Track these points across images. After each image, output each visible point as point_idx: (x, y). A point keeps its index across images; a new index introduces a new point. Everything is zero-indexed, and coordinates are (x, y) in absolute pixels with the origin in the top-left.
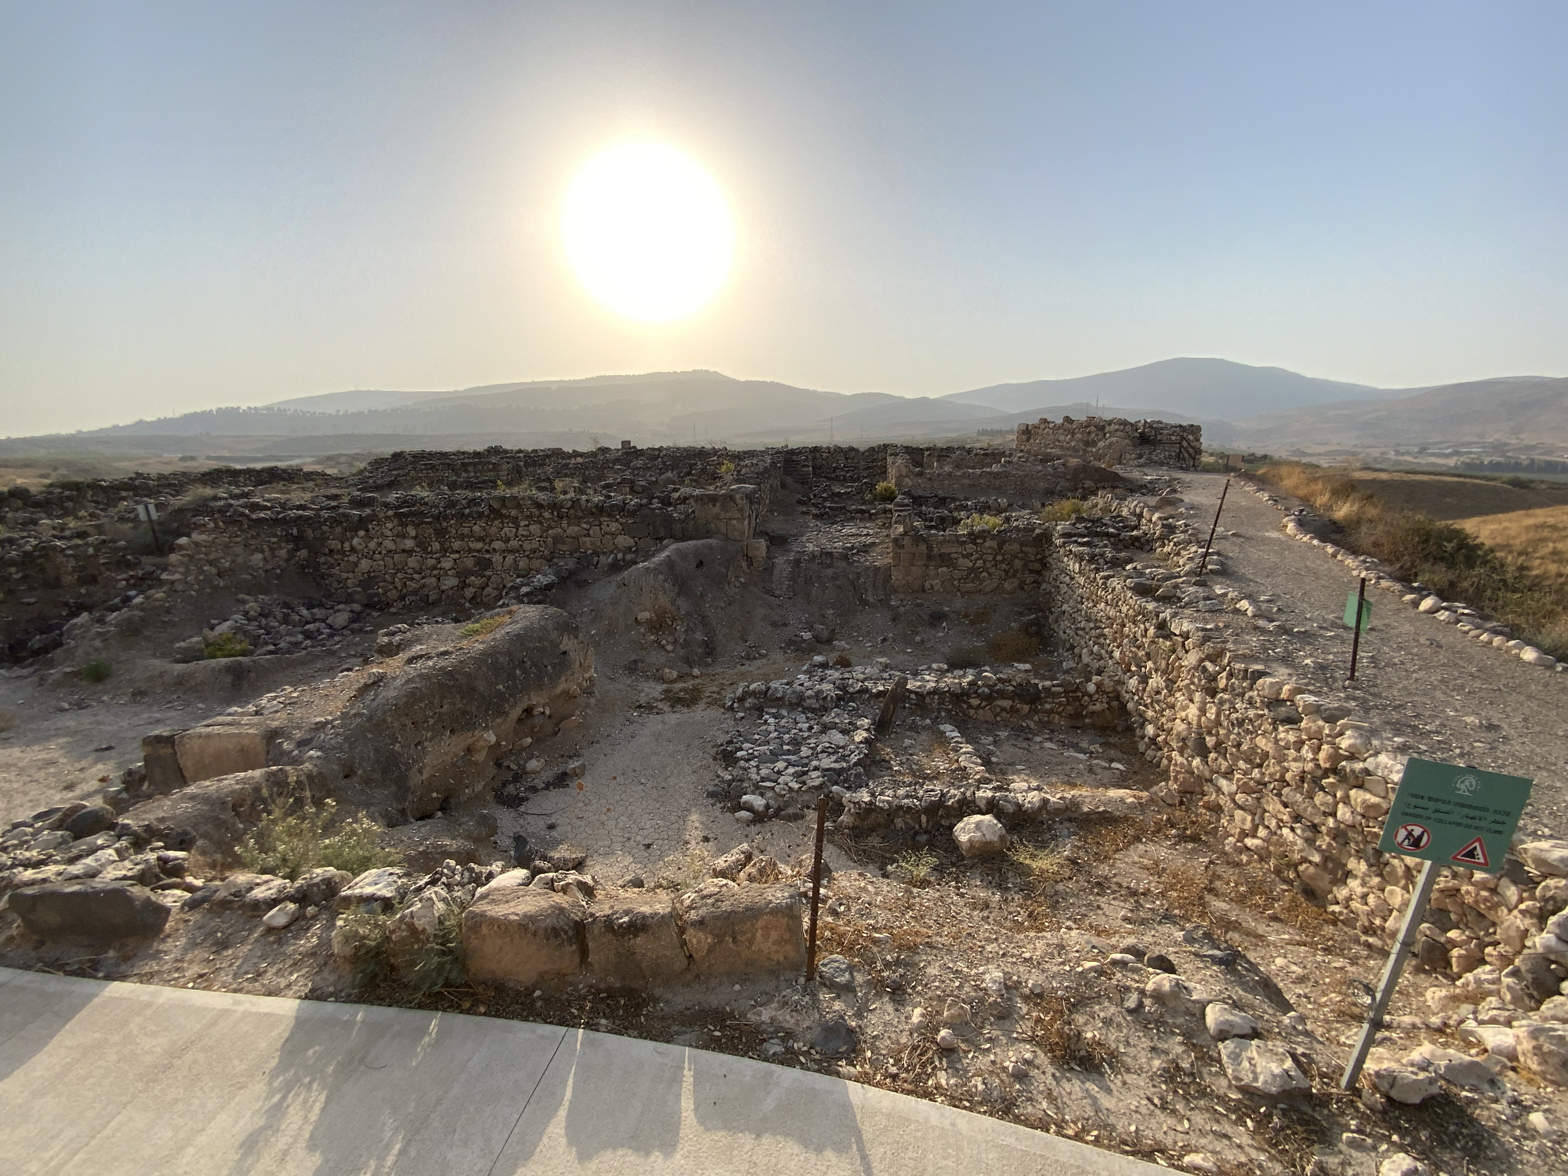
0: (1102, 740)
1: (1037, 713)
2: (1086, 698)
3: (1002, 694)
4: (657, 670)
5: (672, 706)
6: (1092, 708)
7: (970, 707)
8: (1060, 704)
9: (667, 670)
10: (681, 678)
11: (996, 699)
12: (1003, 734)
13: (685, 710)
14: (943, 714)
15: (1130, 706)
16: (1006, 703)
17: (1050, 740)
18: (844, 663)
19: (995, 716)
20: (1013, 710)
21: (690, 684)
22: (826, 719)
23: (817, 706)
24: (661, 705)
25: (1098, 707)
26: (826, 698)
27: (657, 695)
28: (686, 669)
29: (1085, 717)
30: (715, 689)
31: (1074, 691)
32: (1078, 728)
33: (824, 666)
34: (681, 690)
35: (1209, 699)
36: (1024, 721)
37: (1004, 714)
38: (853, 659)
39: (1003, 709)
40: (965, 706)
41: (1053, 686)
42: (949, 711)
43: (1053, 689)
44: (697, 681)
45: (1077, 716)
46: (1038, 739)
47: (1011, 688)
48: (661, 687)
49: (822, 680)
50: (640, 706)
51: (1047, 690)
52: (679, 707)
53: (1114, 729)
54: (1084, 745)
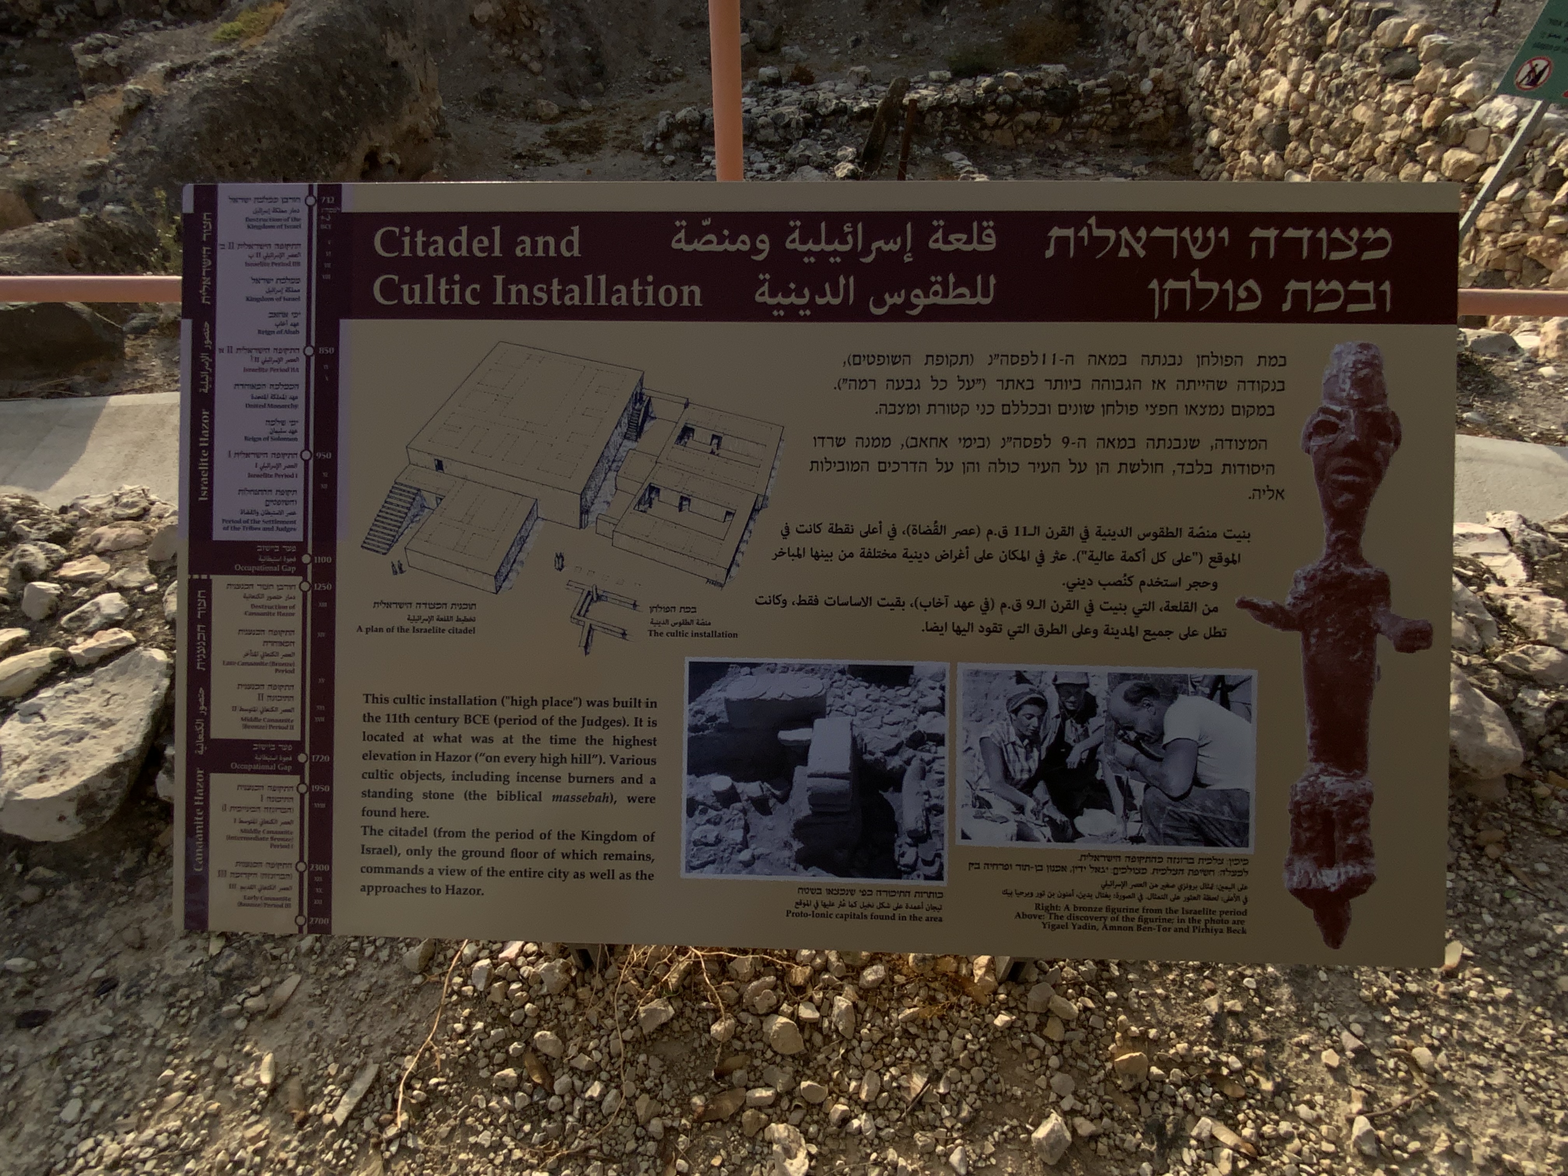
0: (1148, 159)
1: (1070, 130)
2: (1137, 103)
3: (1029, 104)
4: (526, 104)
5: (566, 154)
6: (1143, 117)
7: (984, 126)
8: (1102, 113)
9: (543, 102)
10: (564, 114)
11: (1021, 111)
12: (1024, 162)
13: (587, 158)
14: (948, 139)
15: (1193, 108)
16: (1031, 117)
17: (1084, 163)
18: (804, 78)
19: (1016, 139)
20: (1041, 128)
21: (581, 122)
22: (794, 153)
23: (776, 138)
24: (548, 153)
25: (1151, 114)
26: (788, 125)
27: (539, 140)
28: (568, 101)
29: (1131, 131)
30: (620, 128)
31: (1123, 93)
32: (1121, 146)
33: (775, 83)
34: (572, 131)
35: (1308, 64)
36: (1052, 142)
37: (1028, 134)
38: (815, 72)
39: (1028, 126)
40: (977, 126)
41: (1098, 86)
42: (955, 135)
43: (1098, 91)
44: (590, 118)
45: (1122, 129)
46: (1069, 164)
47: (1042, 93)
48: (541, 129)
49: (776, 103)
50: (519, 156)
51: (1088, 92)
52: (575, 155)
53: (1166, 144)
54: (1126, 167)
